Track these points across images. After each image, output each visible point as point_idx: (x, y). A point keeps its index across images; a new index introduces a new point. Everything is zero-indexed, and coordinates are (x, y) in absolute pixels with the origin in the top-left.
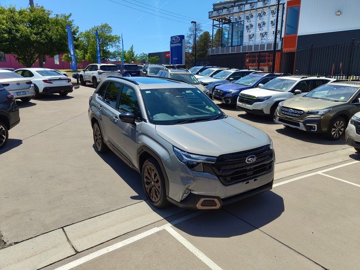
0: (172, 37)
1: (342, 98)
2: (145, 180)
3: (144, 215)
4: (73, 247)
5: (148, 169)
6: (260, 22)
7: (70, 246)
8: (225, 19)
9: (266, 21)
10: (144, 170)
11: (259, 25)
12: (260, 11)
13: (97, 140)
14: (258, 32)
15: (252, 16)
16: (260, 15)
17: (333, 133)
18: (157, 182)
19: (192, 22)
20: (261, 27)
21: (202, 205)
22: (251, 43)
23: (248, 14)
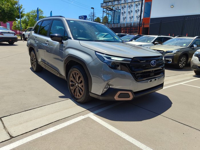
0: (79, 17)
1: (184, 45)
2: (71, 83)
3: (70, 108)
4: (8, 133)
5: (73, 75)
6: (129, 10)
7: (6, 132)
8: (110, 8)
9: (133, 10)
10: (69, 76)
11: (129, 12)
12: (129, 4)
13: (33, 63)
14: (128, 16)
15: (125, 7)
16: (129, 7)
17: (180, 65)
18: (81, 83)
19: (92, 8)
20: (130, 13)
21: (119, 97)
22: (124, 22)
23: (123, 5)
